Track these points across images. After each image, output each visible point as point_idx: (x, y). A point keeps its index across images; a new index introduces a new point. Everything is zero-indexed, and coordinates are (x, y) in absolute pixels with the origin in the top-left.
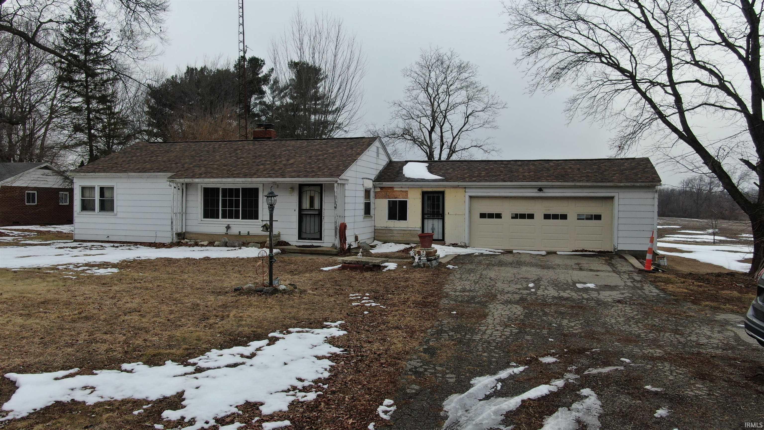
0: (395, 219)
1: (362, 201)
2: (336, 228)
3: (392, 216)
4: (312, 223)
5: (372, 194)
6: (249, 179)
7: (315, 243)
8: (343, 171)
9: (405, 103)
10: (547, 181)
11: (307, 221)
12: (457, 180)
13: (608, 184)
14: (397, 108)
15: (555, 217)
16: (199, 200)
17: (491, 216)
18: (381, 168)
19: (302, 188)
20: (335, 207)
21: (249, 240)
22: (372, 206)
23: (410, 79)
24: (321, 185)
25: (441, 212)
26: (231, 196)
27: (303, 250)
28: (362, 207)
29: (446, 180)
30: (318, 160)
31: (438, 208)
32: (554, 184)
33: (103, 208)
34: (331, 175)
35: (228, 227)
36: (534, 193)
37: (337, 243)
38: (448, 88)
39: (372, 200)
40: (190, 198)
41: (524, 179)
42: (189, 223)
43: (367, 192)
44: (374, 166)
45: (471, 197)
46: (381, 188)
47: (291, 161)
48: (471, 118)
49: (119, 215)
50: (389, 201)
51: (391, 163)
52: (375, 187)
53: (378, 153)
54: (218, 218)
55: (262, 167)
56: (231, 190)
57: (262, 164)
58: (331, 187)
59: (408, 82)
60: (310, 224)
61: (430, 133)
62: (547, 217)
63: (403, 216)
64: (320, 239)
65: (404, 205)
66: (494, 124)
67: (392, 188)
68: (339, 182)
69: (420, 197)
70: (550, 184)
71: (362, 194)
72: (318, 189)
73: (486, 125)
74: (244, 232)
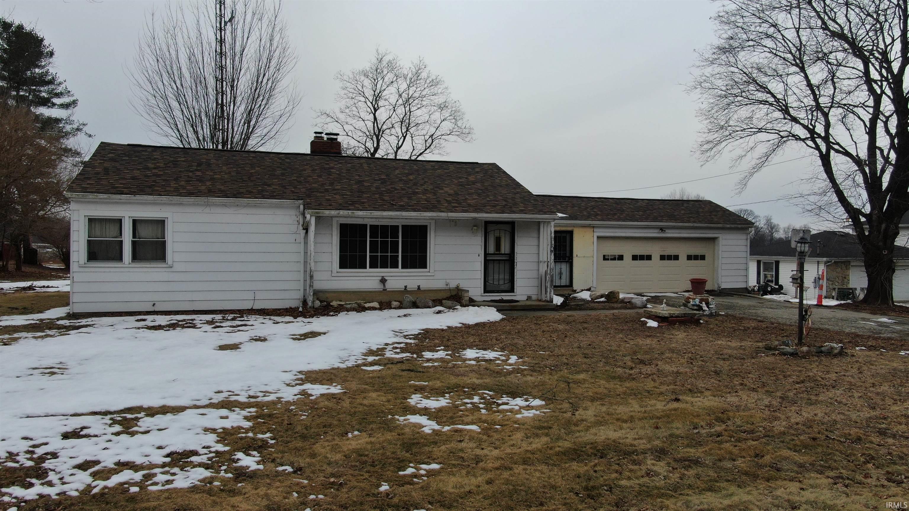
4: (501, 273)
7: (507, 296)
10: (672, 221)
11: (495, 269)
15: (669, 257)
16: (333, 242)
17: (613, 258)
19: (487, 227)
24: (512, 223)
25: (568, 254)
26: (384, 236)
29: (571, 218)
31: (565, 250)
32: (676, 224)
33: (140, 256)
35: (383, 281)
41: (646, 219)
42: (318, 276)
45: (598, 237)
49: (177, 267)
54: (366, 268)
56: (385, 227)
58: (527, 225)
60: (498, 274)
62: (662, 258)
64: (512, 290)
72: (508, 228)
74: (412, 285)
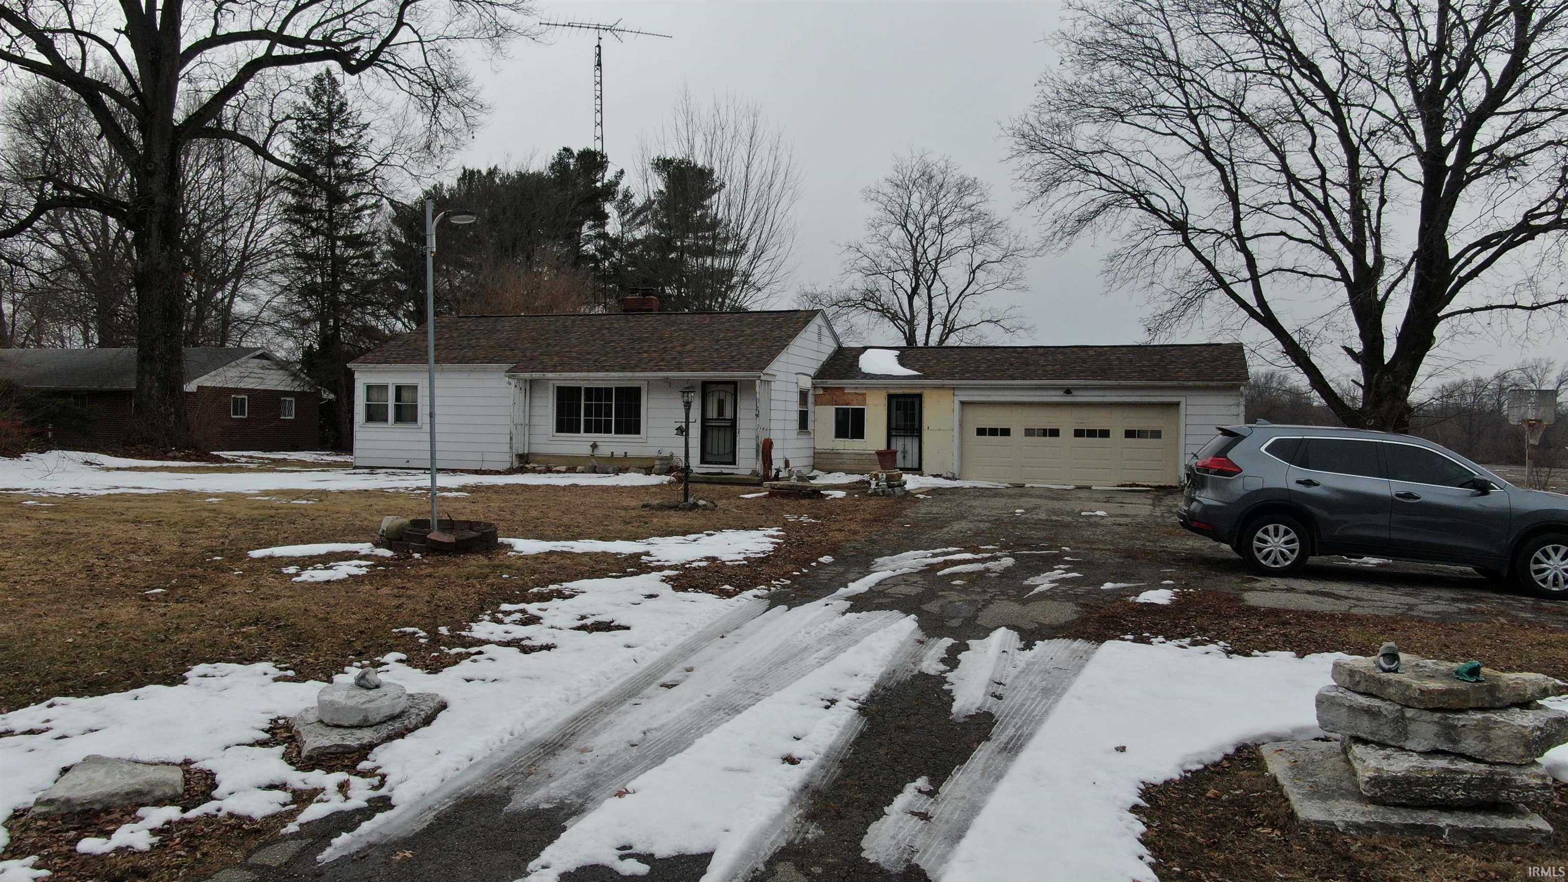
0: (845, 436)
1: (795, 407)
2: (757, 445)
3: (841, 432)
4: (721, 442)
5: (811, 399)
6: (630, 374)
7: (726, 469)
8: (768, 362)
9: (867, 248)
10: (1078, 378)
11: (713, 435)
12: (942, 376)
13: (1169, 383)
14: (853, 255)
15: (1092, 433)
16: (550, 405)
17: (993, 432)
18: (824, 358)
19: (706, 387)
20: (757, 415)
21: (627, 464)
22: (810, 417)
23: (876, 205)
24: (735, 383)
25: (917, 426)
26: (599, 398)
27: (708, 479)
28: (796, 416)
29: (925, 377)
30: (731, 345)
31: (913, 420)
32: (1088, 382)
33: (399, 418)
34: (752, 369)
35: (594, 446)
36: (1057, 397)
37: (759, 467)
38: (940, 223)
39: (810, 407)
40: (536, 402)
41: (1045, 376)
42: (535, 439)
43: (803, 395)
44: (814, 355)
45: (962, 403)
46: (825, 389)
47: (690, 347)
48: (979, 274)
49: (425, 428)
50: (837, 409)
51: (840, 351)
52: (815, 387)
53: (820, 334)
54: (580, 432)
55: (645, 355)
56: (599, 390)
57: (646, 352)
58: (751, 385)
59: (873, 211)
60: (718, 442)
61: (911, 299)
62: (1079, 433)
63: (859, 433)
64: (734, 463)
65: (859, 415)
66: (1022, 283)
67: (842, 389)
68: (763, 378)
69: (885, 402)
70: (1082, 382)
71: (796, 397)
72: (730, 388)
73: (1008, 285)
74: (619, 452)
